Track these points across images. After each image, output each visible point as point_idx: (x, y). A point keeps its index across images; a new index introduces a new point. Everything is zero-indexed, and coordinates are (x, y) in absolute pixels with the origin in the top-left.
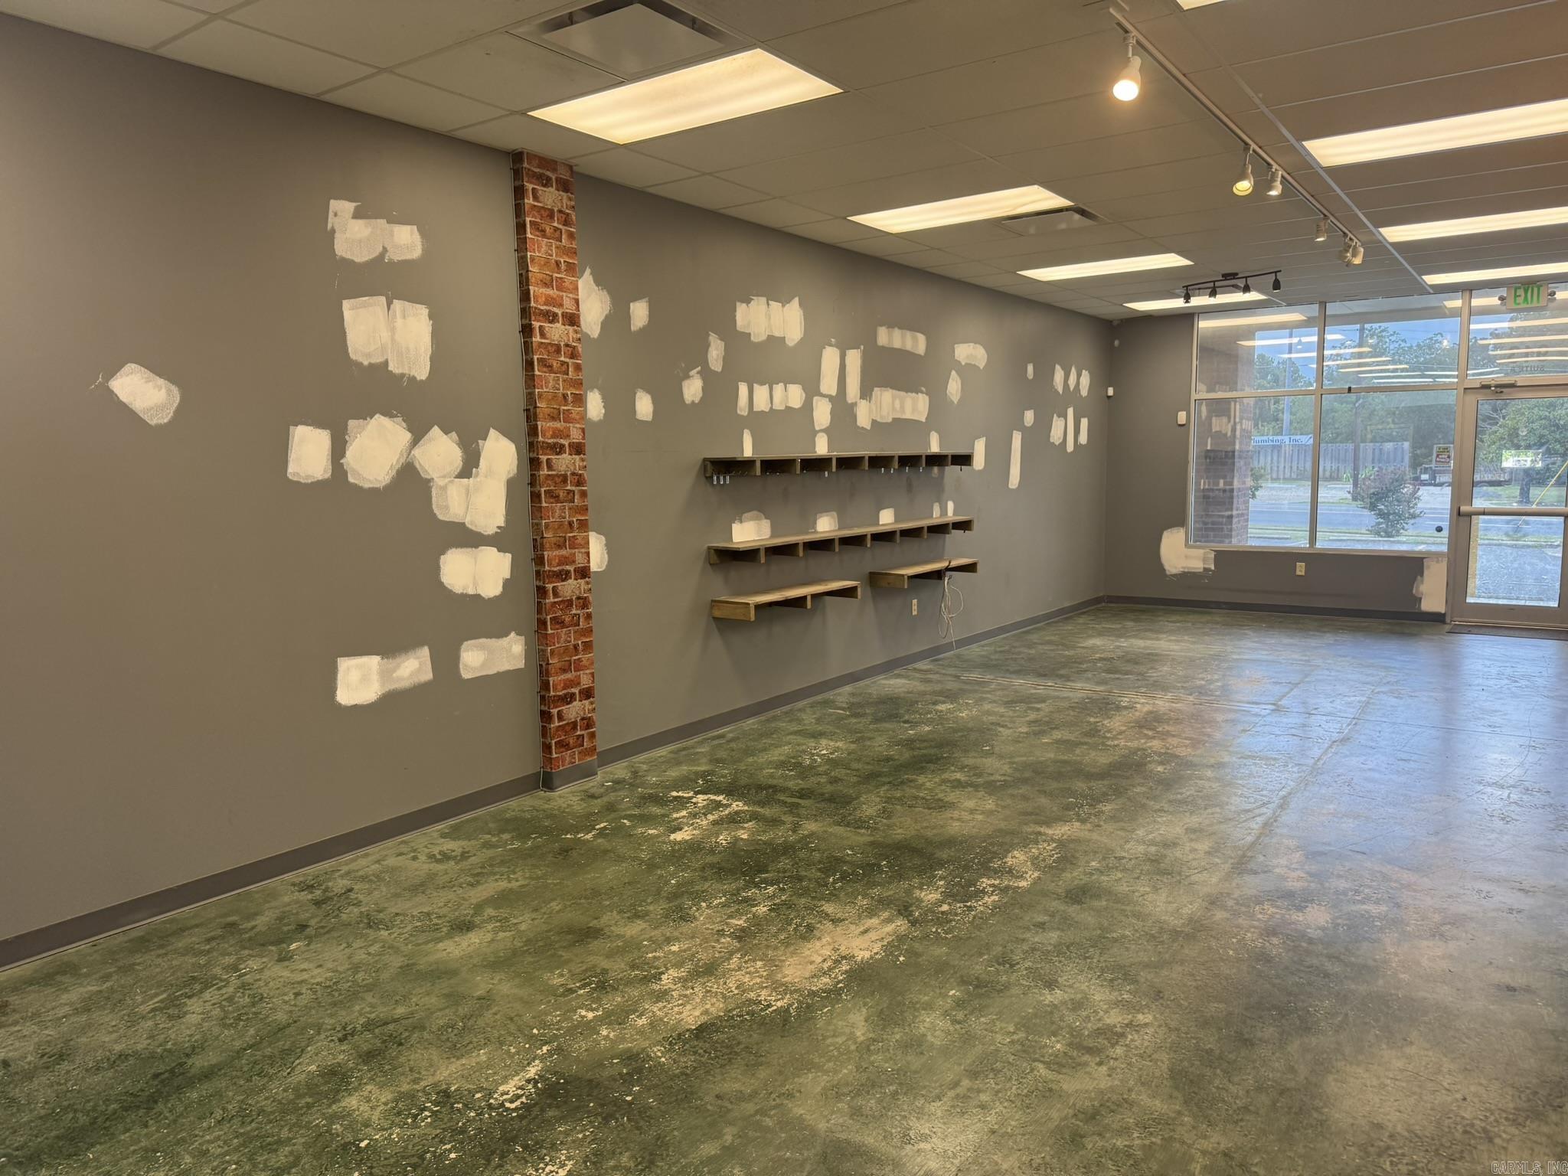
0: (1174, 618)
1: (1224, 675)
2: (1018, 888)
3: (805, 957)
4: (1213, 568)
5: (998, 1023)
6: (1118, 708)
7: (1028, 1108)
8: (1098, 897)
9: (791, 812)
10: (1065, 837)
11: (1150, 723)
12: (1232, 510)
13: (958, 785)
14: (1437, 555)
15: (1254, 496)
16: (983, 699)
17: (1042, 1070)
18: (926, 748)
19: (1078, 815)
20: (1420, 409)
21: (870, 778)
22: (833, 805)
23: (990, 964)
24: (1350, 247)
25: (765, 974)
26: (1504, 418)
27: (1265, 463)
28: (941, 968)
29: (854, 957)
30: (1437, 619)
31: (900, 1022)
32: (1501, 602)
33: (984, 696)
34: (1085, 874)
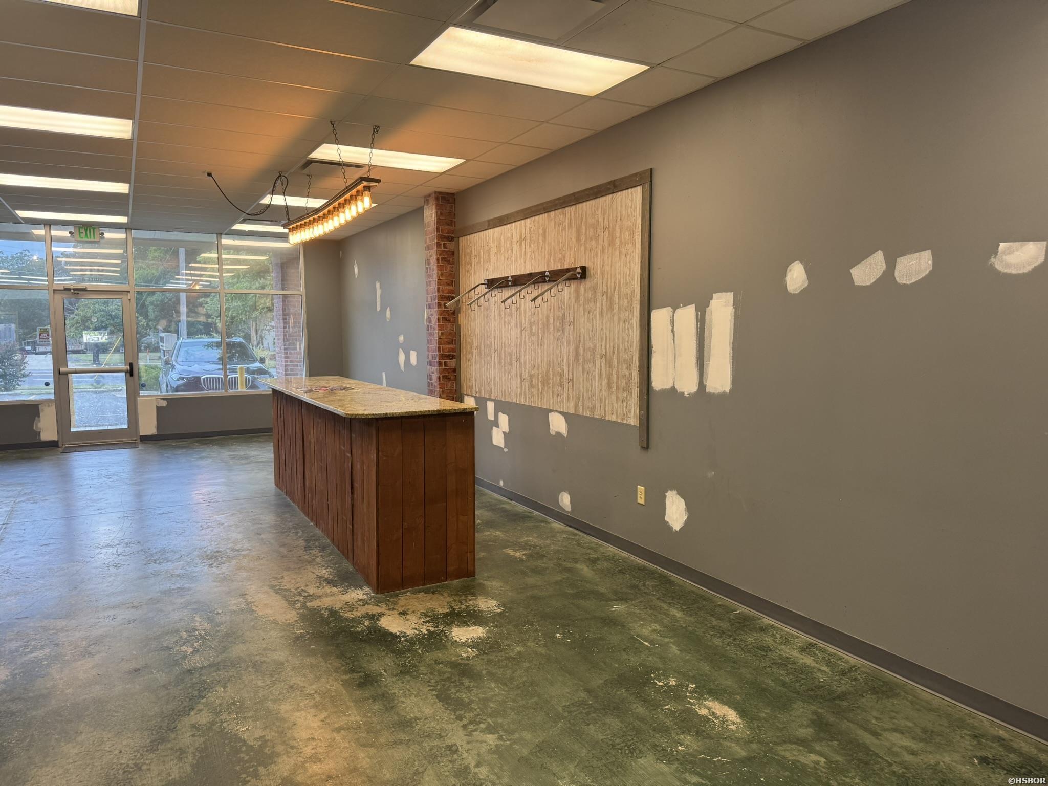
14: (48, 402)
30: (53, 445)
32: (92, 429)
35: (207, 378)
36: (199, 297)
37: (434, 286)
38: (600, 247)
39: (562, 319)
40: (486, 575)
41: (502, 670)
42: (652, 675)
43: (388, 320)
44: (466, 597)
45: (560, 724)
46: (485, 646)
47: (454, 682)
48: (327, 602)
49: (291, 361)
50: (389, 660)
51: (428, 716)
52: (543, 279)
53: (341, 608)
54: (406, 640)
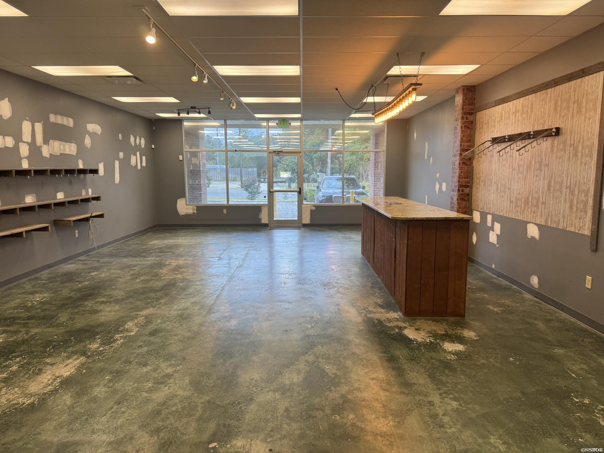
0: (184, 231)
1: (202, 250)
2: (131, 335)
3: (39, 381)
4: (196, 212)
5: (126, 383)
6: (165, 265)
7: (140, 408)
8: (161, 332)
9: (24, 327)
10: (148, 314)
11: (177, 269)
12: (201, 192)
13: (103, 302)
14: (265, 205)
15: (209, 187)
16: (111, 269)
17: (145, 394)
18: (87, 291)
19: (152, 305)
20: (259, 158)
21: (62, 306)
22: (45, 320)
23: (121, 364)
24: (231, 102)
25: (20, 392)
26: (283, 161)
27: (212, 175)
28: (101, 371)
29: (62, 376)
30: (266, 226)
31: (86, 394)
32: (283, 219)
33: (111, 267)
34: (156, 325)
35: (335, 196)
36: (337, 154)
37: (458, 143)
38: (570, 114)
39: (541, 162)
40: (472, 318)
41: (470, 370)
42: (572, 394)
43: (431, 164)
44: (457, 327)
45: (499, 407)
46: (462, 356)
47: (439, 370)
48: (377, 316)
49: (377, 188)
50: (405, 351)
51: (421, 384)
52: (528, 137)
53: (384, 320)
54: (416, 343)
